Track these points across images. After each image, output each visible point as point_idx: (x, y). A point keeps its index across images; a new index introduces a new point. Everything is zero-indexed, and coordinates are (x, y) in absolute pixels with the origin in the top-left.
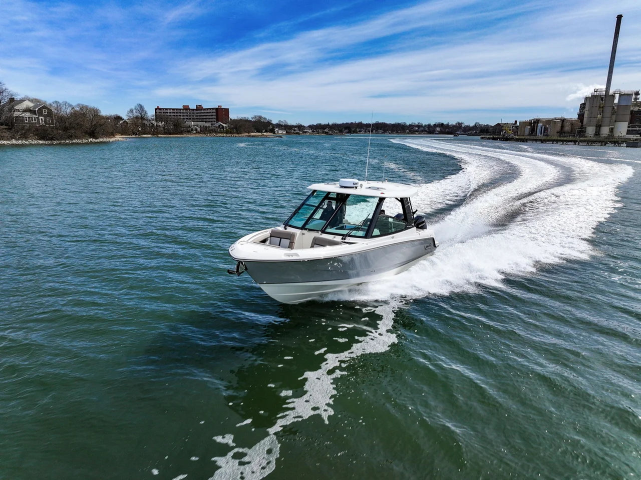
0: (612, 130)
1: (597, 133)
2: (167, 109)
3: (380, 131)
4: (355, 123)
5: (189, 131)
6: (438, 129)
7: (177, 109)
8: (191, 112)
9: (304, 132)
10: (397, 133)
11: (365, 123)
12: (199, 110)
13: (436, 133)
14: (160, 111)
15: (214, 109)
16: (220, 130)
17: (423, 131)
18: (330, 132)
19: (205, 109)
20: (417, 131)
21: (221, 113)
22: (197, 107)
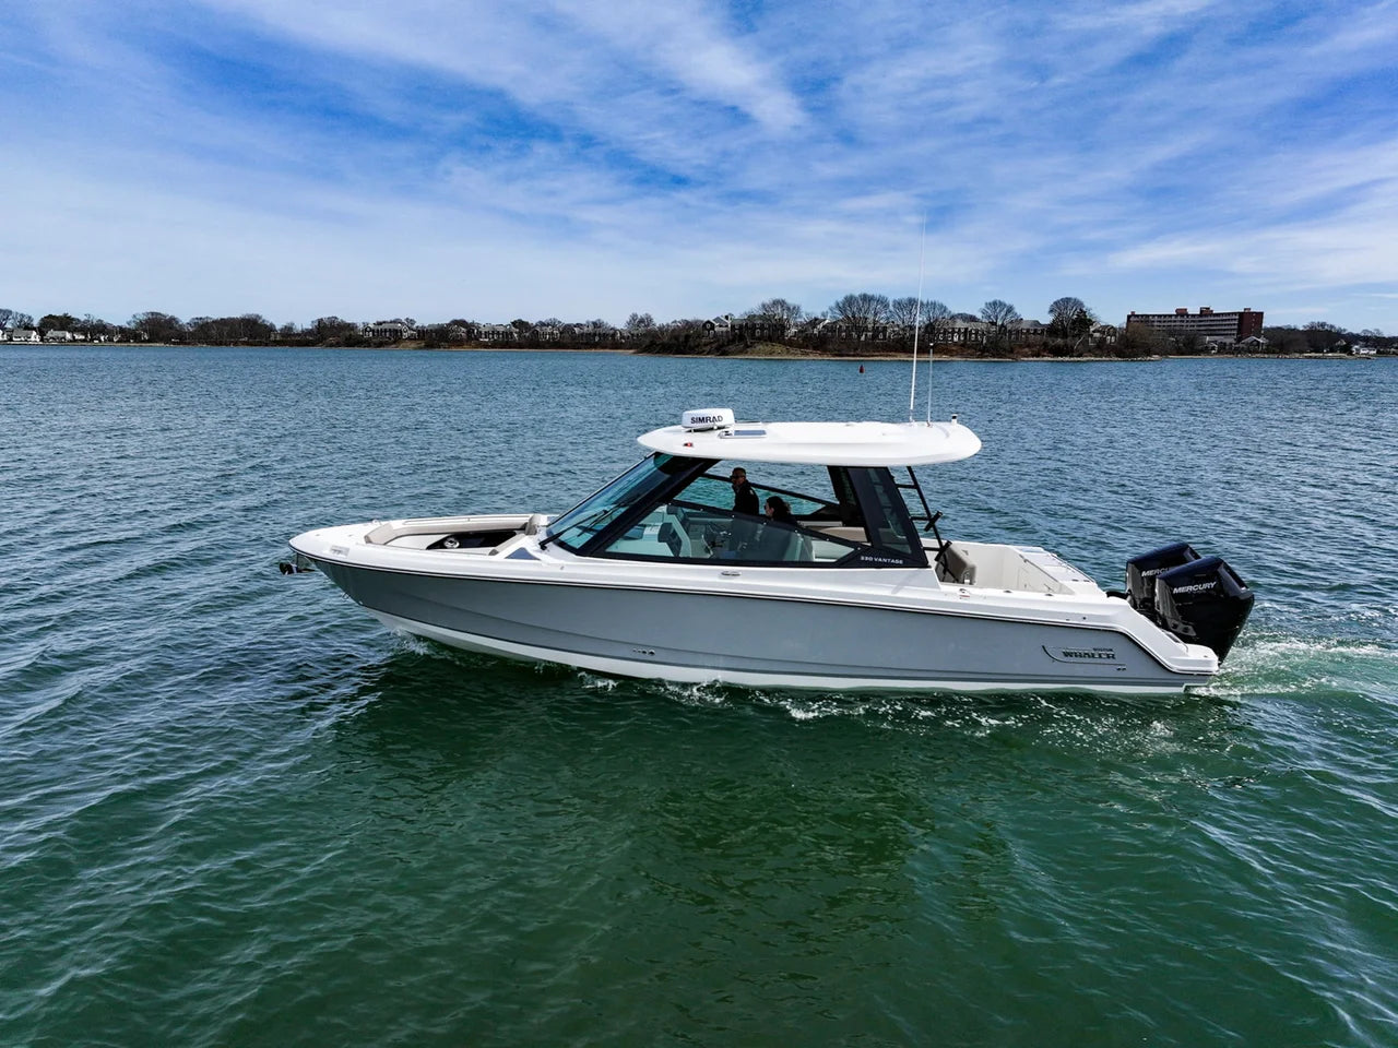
5: (1206, 350)
7: (1165, 316)
8: (1190, 319)
12: (1206, 315)
14: (1136, 319)
15: (1235, 314)
16: (1253, 349)
19: (1217, 315)
21: (1249, 321)
22: (1201, 311)
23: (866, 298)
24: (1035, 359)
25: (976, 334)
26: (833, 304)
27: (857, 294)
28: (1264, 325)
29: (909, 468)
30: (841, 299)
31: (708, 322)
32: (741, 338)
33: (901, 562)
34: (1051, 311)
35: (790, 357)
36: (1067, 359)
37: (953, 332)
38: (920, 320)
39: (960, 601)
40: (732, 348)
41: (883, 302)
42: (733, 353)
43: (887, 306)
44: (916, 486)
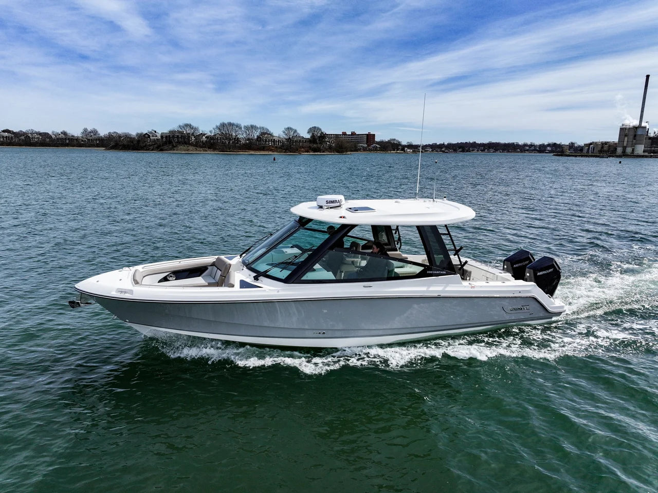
0: (633, 150)
1: (624, 152)
2: (331, 135)
3: (492, 150)
4: (470, 143)
6: (549, 148)
8: (348, 136)
9: (425, 151)
10: (508, 151)
11: (479, 143)
12: (354, 135)
13: (546, 153)
15: (365, 134)
16: (376, 149)
17: (533, 150)
18: (447, 151)
19: (358, 135)
20: (527, 150)
21: (370, 137)
22: (352, 133)
23: (231, 124)
24: (307, 153)
25: (278, 142)
26: (215, 127)
27: (226, 122)
28: (376, 140)
29: (446, 226)
30: (218, 124)
31: (146, 134)
32: (170, 142)
33: (445, 272)
34: (308, 132)
35: (198, 152)
36: (319, 153)
37: (269, 141)
38: (256, 134)
39: (472, 289)
40: (166, 147)
41: (238, 126)
42: (166, 150)
43: (241, 128)
44: (449, 234)
